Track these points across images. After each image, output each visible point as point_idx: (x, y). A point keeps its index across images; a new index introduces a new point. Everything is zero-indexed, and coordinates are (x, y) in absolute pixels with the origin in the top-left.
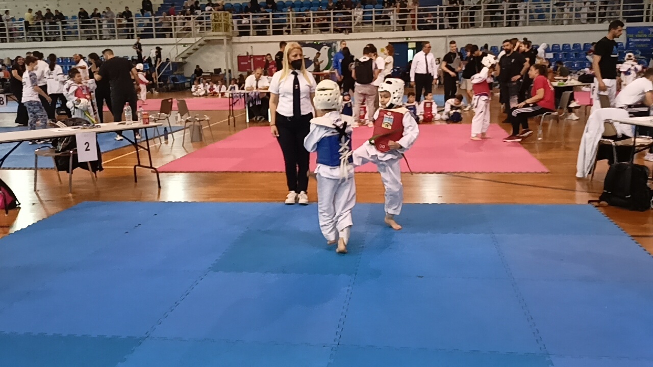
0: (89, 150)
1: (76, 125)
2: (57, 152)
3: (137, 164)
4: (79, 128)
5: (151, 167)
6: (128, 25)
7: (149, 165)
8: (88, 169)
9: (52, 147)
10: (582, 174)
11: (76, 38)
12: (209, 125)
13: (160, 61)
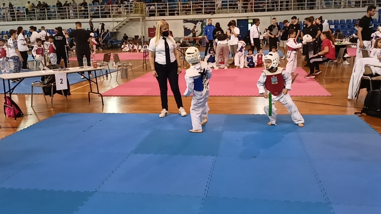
0: (62, 83)
1: (55, 69)
2: (44, 84)
3: (90, 91)
4: (57, 70)
5: (98, 93)
6: (85, 11)
7: (97, 92)
8: (62, 94)
9: (41, 81)
10: (351, 97)
11: (55, 18)
12: (132, 68)
13: (104, 31)
